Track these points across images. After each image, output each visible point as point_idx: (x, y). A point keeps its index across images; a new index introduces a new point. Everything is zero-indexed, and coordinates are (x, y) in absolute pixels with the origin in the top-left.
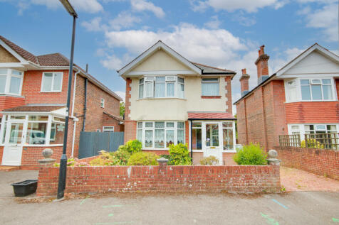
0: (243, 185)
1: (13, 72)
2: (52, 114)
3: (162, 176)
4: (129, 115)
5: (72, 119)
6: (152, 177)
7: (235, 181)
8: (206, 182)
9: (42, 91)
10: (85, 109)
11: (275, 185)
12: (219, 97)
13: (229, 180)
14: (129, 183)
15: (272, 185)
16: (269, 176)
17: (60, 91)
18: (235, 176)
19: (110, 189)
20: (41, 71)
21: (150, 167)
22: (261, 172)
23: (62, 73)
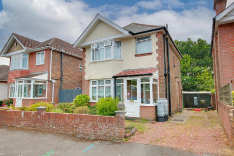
0: (90, 132)
1: (23, 56)
2: (33, 79)
3: (38, 119)
4: (85, 76)
5: (51, 81)
6: (34, 119)
7: (85, 127)
8: (64, 126)
9: (36, 65)
10: (62, 74)
11: (117, 134)
12: (150, 54)
13: (80, 126)
14: (22, 122)
15: (115, 134)
16: (113, 126)
17: (43, 63)
18: (84, 123)
19: (14, 125)
20: (35, 52)
21: (33, 112)
22: (105, 121)
23: (44, 52)
